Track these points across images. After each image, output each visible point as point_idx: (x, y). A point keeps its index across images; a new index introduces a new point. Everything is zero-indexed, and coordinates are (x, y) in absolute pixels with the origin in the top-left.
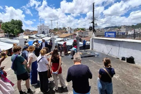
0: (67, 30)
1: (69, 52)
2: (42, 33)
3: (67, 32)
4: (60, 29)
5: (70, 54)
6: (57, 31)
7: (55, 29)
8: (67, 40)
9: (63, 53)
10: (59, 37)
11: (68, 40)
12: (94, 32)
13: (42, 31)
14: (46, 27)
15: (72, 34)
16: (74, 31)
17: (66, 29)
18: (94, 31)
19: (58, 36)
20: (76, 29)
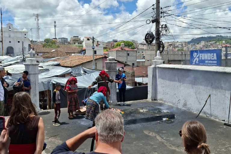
0: (84, 44)
1: (84, 109)
2: (5, 51)
3: (83, 51)
4: (64, 41)
5: (84, 113)
6: (53, 48)
7: (47, 41)
8: (82, 72)
9: (64, 110)
10: (58, 65)
11: (85, 72)
12: (159, 49)
13: (6, 45)
14: (19, 35)
15: (98, 57)
16: (105, 48)
17: (81, 43)
18: (160, 45)
19: (56, 63)
20: (109, 42)
